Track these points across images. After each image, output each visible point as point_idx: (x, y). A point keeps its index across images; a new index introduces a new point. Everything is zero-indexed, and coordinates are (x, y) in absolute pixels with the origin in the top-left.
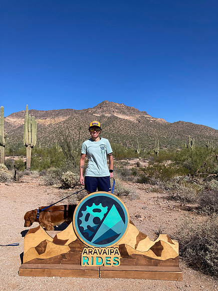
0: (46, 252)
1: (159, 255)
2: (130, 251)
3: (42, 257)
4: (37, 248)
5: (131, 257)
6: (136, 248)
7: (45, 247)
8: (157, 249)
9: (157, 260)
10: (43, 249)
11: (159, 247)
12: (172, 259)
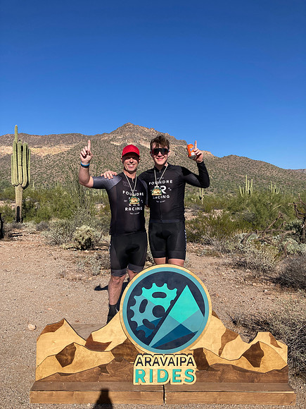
1: (256, 364)
2: (211, 360)
4: (59, 357)
5: (212, 369)
6: (220, 354)
7: (73, 354)
8: (254, 355)
9: (253, 372)
10: (69, 358)
11: (257, 352)
12: (277, 370)
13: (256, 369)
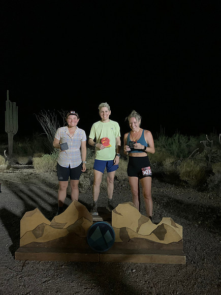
0: (44, 235)
1: (162, 239)
2: (132, 234)
3: (39, 240)
4: (34, 231)
5: (132, 241)
6: (137, 231)
7: (43, 231)
8: (160, 232)
9: (160, 243)
10: (41, 232)
11: (162, 230)
12: (175, 242)
13: (162, 242)
